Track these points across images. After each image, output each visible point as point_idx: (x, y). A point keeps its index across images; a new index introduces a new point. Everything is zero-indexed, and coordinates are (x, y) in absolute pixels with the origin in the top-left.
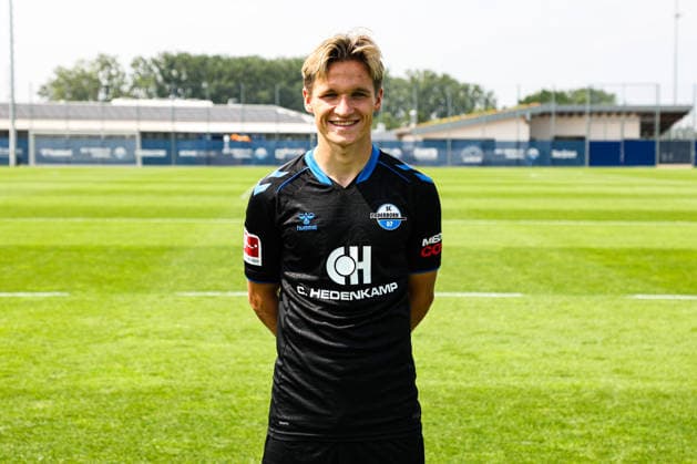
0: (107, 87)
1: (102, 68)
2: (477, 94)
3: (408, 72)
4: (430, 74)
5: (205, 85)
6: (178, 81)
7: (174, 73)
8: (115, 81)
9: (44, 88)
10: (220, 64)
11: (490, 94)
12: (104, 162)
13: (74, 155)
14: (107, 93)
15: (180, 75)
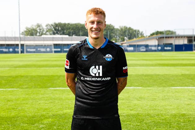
0: (39, 32)
1: (38, 27)
2: (138, 32)
3: (120, 27)
4: (126, 27)
5: (65, 31)
6: (58, 30)
7: (57, 28)
8: (42, 30)
9: (23, 33)
10: (69, 26)
11: (142, 32)
12: (44, 52)
13: (36, 50)
14: (39, 34)
15: (59, 28)
